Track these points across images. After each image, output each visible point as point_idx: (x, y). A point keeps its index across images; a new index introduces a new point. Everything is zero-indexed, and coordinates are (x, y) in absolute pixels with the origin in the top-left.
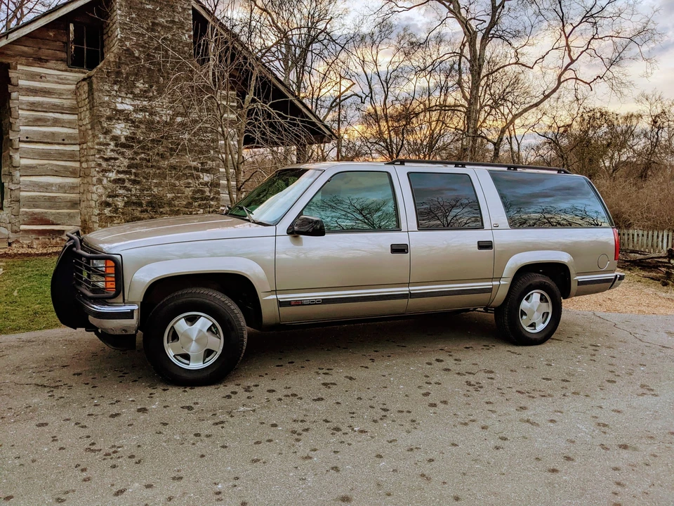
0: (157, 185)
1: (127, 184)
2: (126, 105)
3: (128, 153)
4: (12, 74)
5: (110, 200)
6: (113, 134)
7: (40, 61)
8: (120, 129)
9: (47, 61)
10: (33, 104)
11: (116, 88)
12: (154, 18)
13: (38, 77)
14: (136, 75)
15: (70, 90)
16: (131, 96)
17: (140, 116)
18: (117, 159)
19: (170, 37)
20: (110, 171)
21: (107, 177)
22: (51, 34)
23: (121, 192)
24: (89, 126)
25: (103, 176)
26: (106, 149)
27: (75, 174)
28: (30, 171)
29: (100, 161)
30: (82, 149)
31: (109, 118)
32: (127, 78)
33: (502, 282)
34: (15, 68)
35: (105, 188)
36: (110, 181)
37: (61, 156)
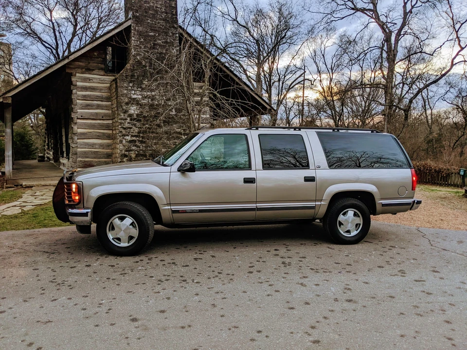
0: (155, 144)
1: (137, 143)
2: (137, 95)
3: (138, 124)
4: (73, 79)
5: (127, 153)
6: (129, 113)
7: (89, 70)
8: (133, 110)
9: (93, 70)
10: (85, 96)
11: (131, 85)
12: (155, 41)
13: (88, 80)
14: (143, 76)
15: (106, 87)
16: (140, 89)
17: (145, 101)
18: (132, 128)
19: (164, 51)
20: (128, 135)
21: (125, 139)
22: (95, 54)
23: (134, 148)
24: (116, 109)
25: (123, 138)
26: (125, 122)
27: (110, 138)
28: (83, 136)
29: (121, 130)
30: (113, 122)
31: (127, 104)
32: (138, 78)
33: (322, 203)
34: (75, 75)
35: (124, 146)
36: (127, 142)
37: (102, 127)
